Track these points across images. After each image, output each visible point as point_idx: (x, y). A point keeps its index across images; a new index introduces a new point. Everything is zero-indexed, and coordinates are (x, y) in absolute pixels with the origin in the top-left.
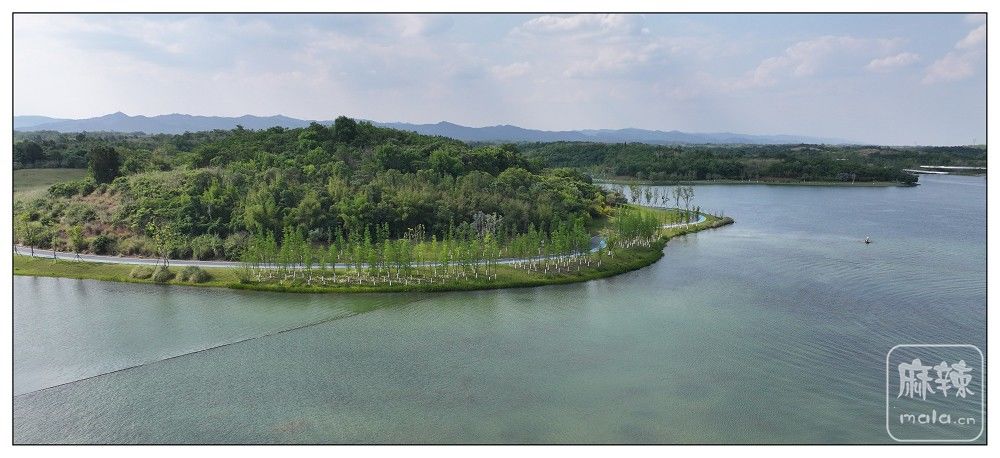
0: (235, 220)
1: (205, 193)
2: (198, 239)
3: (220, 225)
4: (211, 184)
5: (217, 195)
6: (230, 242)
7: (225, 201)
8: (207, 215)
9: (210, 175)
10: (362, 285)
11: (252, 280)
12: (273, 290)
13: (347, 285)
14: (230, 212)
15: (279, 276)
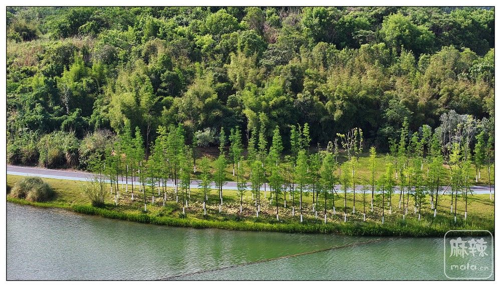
0: (99, 112)
1: (65, 73)
2: (47, 138)
3: (78, 119)
4: (73, 61)
5: (79, 76)
6: (87, 144)
7: (89, 85)
8: (63, 105)
9: (74, 49)
10: (258, 220)
11: (106, 202)
12: (133, 220)
13: (238, 218)
14: (93, 101)
15: (144, 198)
